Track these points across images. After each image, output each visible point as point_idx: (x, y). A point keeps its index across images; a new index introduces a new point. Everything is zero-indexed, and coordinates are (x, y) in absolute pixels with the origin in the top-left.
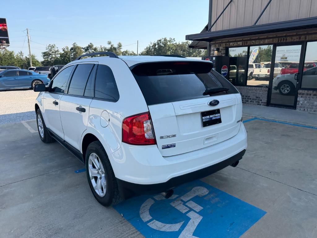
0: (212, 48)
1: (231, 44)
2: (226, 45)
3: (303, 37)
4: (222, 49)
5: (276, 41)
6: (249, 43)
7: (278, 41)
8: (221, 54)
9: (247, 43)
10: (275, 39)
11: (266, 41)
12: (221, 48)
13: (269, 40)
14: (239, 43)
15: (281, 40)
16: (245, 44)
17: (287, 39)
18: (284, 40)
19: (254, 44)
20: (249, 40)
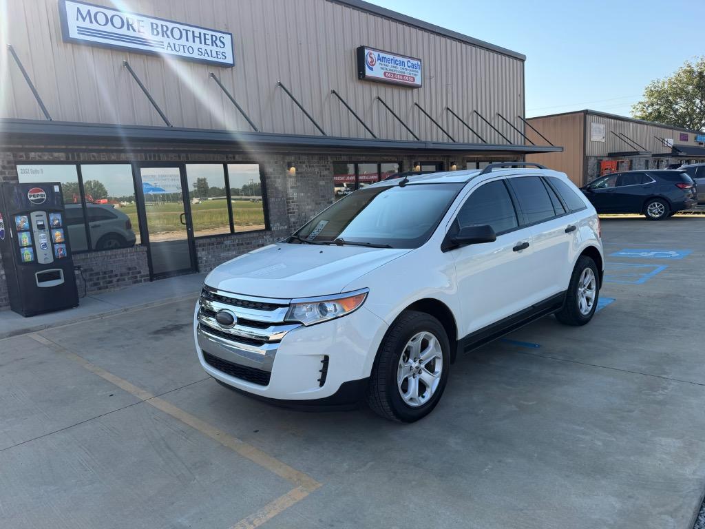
1: (32, 155)
2: (15, 156)
3: (182, 155)
4: (4, 167)
6: (83, 156)
7: (146, 158)
8: (4, 178)
9: (78, 156)
11: (123, 156)
14: (56, 154)
16: (73, 158)
17: (159, 157)
18: (154, 156)
19: (97, 159)
20: (84, 151)
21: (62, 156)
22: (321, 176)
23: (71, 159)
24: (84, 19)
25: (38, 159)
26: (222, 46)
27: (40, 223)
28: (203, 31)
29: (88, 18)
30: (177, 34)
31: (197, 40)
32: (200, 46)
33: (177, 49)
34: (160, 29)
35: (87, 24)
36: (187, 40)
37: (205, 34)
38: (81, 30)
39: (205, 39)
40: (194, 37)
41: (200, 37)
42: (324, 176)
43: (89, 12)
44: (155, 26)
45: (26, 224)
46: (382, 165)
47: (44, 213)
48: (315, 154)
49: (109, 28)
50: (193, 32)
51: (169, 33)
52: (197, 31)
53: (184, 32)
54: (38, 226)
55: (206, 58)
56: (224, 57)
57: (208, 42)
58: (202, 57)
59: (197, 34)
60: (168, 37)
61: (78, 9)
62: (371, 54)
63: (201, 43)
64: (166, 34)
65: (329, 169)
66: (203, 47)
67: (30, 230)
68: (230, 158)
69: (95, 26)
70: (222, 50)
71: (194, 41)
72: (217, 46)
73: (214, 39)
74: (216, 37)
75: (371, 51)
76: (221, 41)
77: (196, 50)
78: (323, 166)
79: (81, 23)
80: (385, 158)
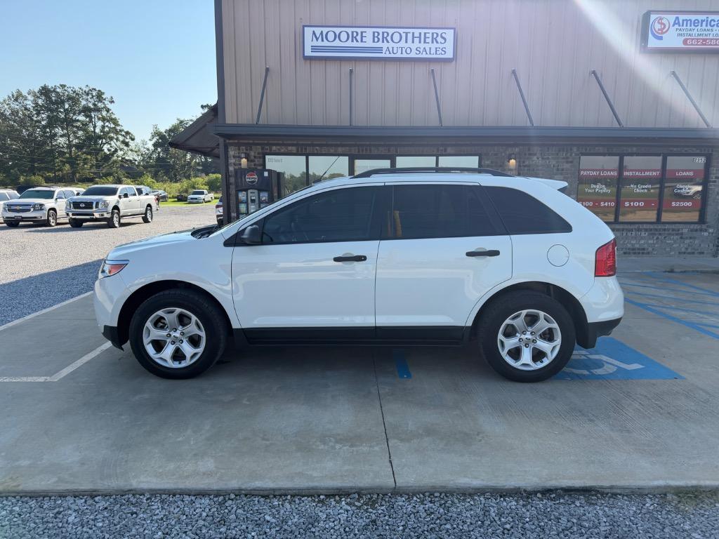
0: (231, 153)
1: (274, 148)
2: (262, 149)
3: (392, 149)
4: (255, 157)
5: (354, 151)
6: (309, 150)
7: (359, 152)
8: (255, 165)
9: (306, 149)
10: (353, 148)
11: (340, 150)
12: (252, 154)
13: (343, 149)
14: (290, 148)
15: (362, 151)
16: (302, 150)
17: (370, 150)
18: (366, 150)
19: (319, 152)
20: (309, 145)
21: (294, 149)
22: (558, 170)
23: (300, 152)
24: (317, 39)
25: (277, 151)
26: (443, 41)
27: (253, 198)
28: (423, 31)
29: (320, 39)
30: (396, 37)
31: (416, 40)
32: (419, 45)
33: (395, 52)
34: (380, 37)
35: (320, 43)
36: (406, 42)
37: (425, 33)
38: (314, 49)
39: (425, 38)
40: (413, 37)
41: (420, 37)
42: (563, 170)
43: (322, 33)
44: (376, 34)
45: (245, 198)
46: (669, 158)
47: (256, 191)
48: (553, 145)
49: (337, 43)
50: (413, 33)
51: (389, 38)
52: (417, 32)
53: (404, 35)
54: (251, 200)
55: (424, 56)
56: (443, 53)
57: (427, 40)
58: (420, 56)
59: (417, 35)
60: (388, 42)
61: (314, 32)
62: (661, 19)
63: (420, 42)
64: (387, 40)
65: (571, 162)
66: (422, 45)
67: (247, 203)
68: (442, 150)
69: (326, 43)
70: (441, 46)
71: (413, 42)
72: (437, 42)
73: (435, 37)
74: (437, 34)
75: (662, 16)
76: (442, 37)
77: (414, 50)
78: (563, 158)
79: (315, 43)
80: (675, 149)
